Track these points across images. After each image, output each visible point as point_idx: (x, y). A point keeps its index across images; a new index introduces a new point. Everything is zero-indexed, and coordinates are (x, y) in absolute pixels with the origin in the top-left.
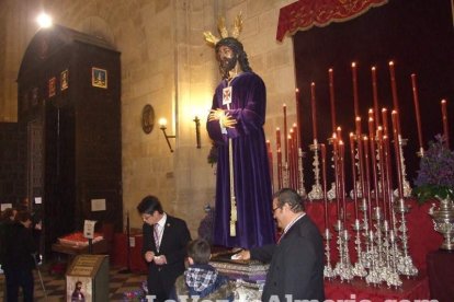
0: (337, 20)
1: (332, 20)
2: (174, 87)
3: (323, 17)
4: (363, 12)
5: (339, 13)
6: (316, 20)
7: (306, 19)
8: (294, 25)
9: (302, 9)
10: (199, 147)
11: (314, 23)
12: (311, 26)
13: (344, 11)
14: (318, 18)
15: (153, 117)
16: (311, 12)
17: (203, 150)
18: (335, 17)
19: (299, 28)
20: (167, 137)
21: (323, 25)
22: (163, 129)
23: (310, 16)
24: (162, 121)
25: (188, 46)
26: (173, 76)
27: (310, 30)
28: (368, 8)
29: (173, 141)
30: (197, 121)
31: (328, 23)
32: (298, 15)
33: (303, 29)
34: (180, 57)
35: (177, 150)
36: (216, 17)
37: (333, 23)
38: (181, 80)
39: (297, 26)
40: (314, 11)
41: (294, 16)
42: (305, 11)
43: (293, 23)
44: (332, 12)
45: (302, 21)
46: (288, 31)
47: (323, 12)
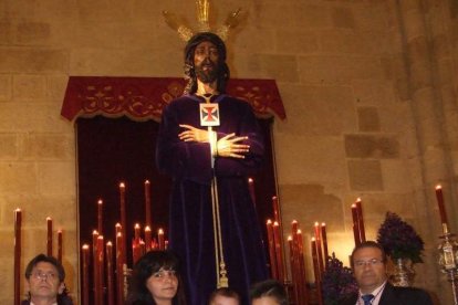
1: (151, 117)
3: (138, 109)
6: (126, 108)
7: (113, 104)
8: (93, 105)
9: (109, 88)
11: (125, 112)
12: (119, 115)
14: (132, 109)
16: (121, 97)
18: (155, 115)
19: (100, 112)
21: (137, 119)
23: (119, 102)
27: (119, 119)
31: (145, 119)
32: (100, 95)
33: (106, 115)
37: (151, 121)
39: (97, 108)
40: (125, 97)
41: (92, 93)
42: (110, 93)
43: (90, 102)
44: (151, 107)
45: (106, 104)
46: (82, 111)
47: (139, 103)
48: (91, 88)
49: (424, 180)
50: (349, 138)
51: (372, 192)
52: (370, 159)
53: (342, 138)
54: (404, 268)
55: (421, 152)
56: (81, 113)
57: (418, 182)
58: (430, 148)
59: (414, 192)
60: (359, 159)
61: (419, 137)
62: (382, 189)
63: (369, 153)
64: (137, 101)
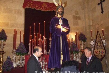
0: (41, 10)
1: (39, 9)
3: (37, 8)
6: (35, 7)
7: (33, 6)
8: (29, 6)
9: (32, 3)
11: (35, 8)
12: (34, 8)
14: (36, 7)
16: (34, 5)
21: (37, 9)
28: (48, 11)
31: (38, 10)
32: (30, 4)
33: (31, 8)
37: (39, 10)
41: (29, 3)
42: (32, 4)
44: (40, 7)
45: (31, 6)
48: (29, 2)
49: (85, 25)
50: (73, 16)
51: (77, 26)
52: (77, 20)
53: (72, 16)
54: (83, 43)
55: (85, 20)
56: (26, 7)
57: (84, 25)
58: (87, 19)
59: (83, 27)
60: (75, 20)
61: (85, 17)
62: (78, 26)
63: (76, 19)
64: (37, 6)
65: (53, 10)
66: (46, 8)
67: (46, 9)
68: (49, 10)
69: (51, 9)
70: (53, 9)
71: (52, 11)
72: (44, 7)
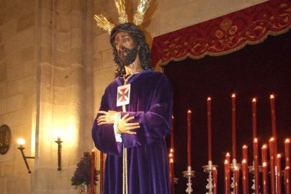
0: (211, 54)
1: (206, 53)
2: (35, 108)
3: (198, 50)
4: (239, 48)
5: (214, 47)
6: (189, 51)
7: (181, 50)
8: (168, 55)
10: (60, 169)
11: (189, 54)
12: (184, 58)
13: (219, 45)
14: (193, 50)
15: (10, 138)
16: (186, 44)
17: (63, 173)
18: (209, 50)
19: (172, 59)
20: (25, 158)
21: (197, 57)
22: (21, 149)
23: (185, 47)
24: (20, 141)
25: (53, 66)
26: (35, 96)
28: (243, 45)
29: (31, 162)
30: (59, 142)
31: (202, 56)
32: (172, 45)
33: (176, 60)
34: (42, 76)
35: (36, 171)
36: (84, 41)
37: (207, 56)
38: (44, 101)
39: (170, 56)
40: (189, 43)
41: (167, 46)
42: (179, 43)
43: (166, 52)
44: (207, 45)
45: (176, 52)
46: (161, 61)
47: (198, 45)
48: (167, 42)
64: (197, 43)
65: (266, 36)
66: (231, 38)
67: (234, 41)
68: (248, 42)
69: (258, 33)
70: (269, 28)
71: (262, 40)
72: (223, 38)
